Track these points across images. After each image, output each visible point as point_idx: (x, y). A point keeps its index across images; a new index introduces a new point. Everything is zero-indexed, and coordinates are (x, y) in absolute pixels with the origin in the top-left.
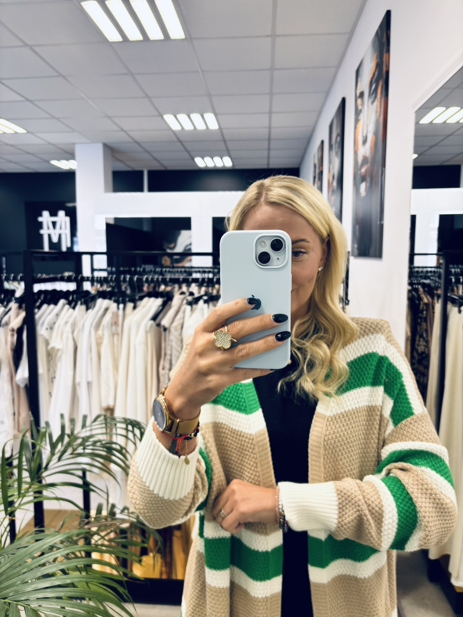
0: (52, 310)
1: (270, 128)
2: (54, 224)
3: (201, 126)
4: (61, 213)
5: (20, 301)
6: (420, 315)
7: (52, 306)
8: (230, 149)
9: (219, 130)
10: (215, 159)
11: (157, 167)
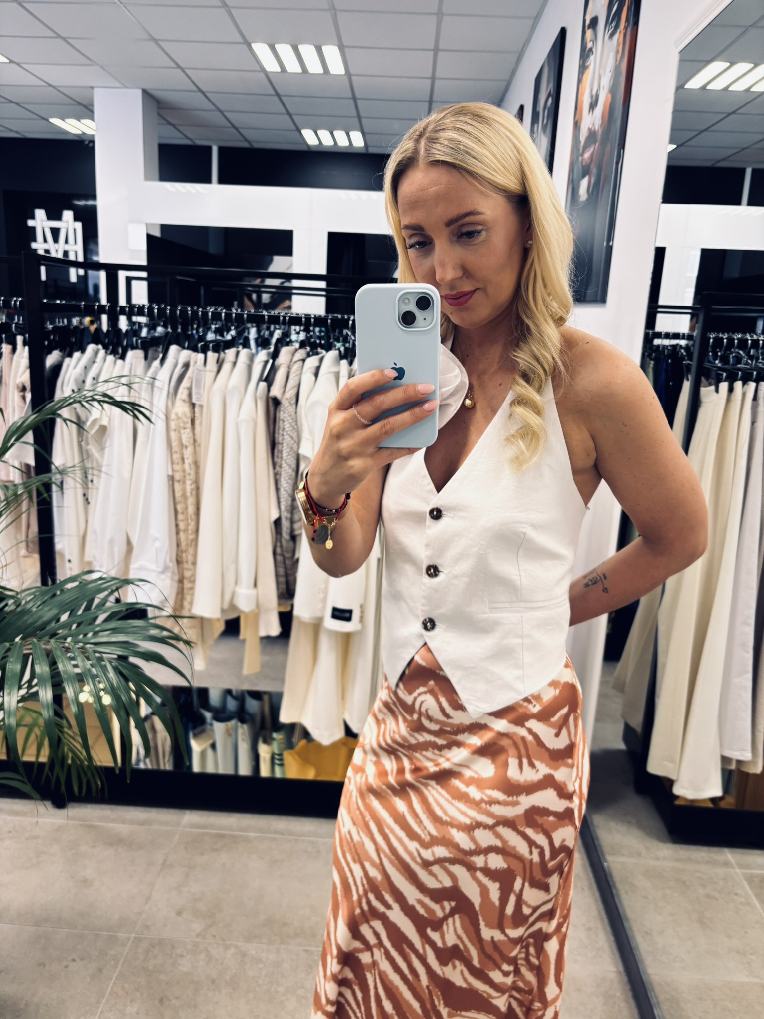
1: (433, 78)
2: (55, 232)
3: (315, 67)
4: (68, 215)
8: (362, 114)
9: (346, 77)
10: (336, 133)
11: (235, 141)
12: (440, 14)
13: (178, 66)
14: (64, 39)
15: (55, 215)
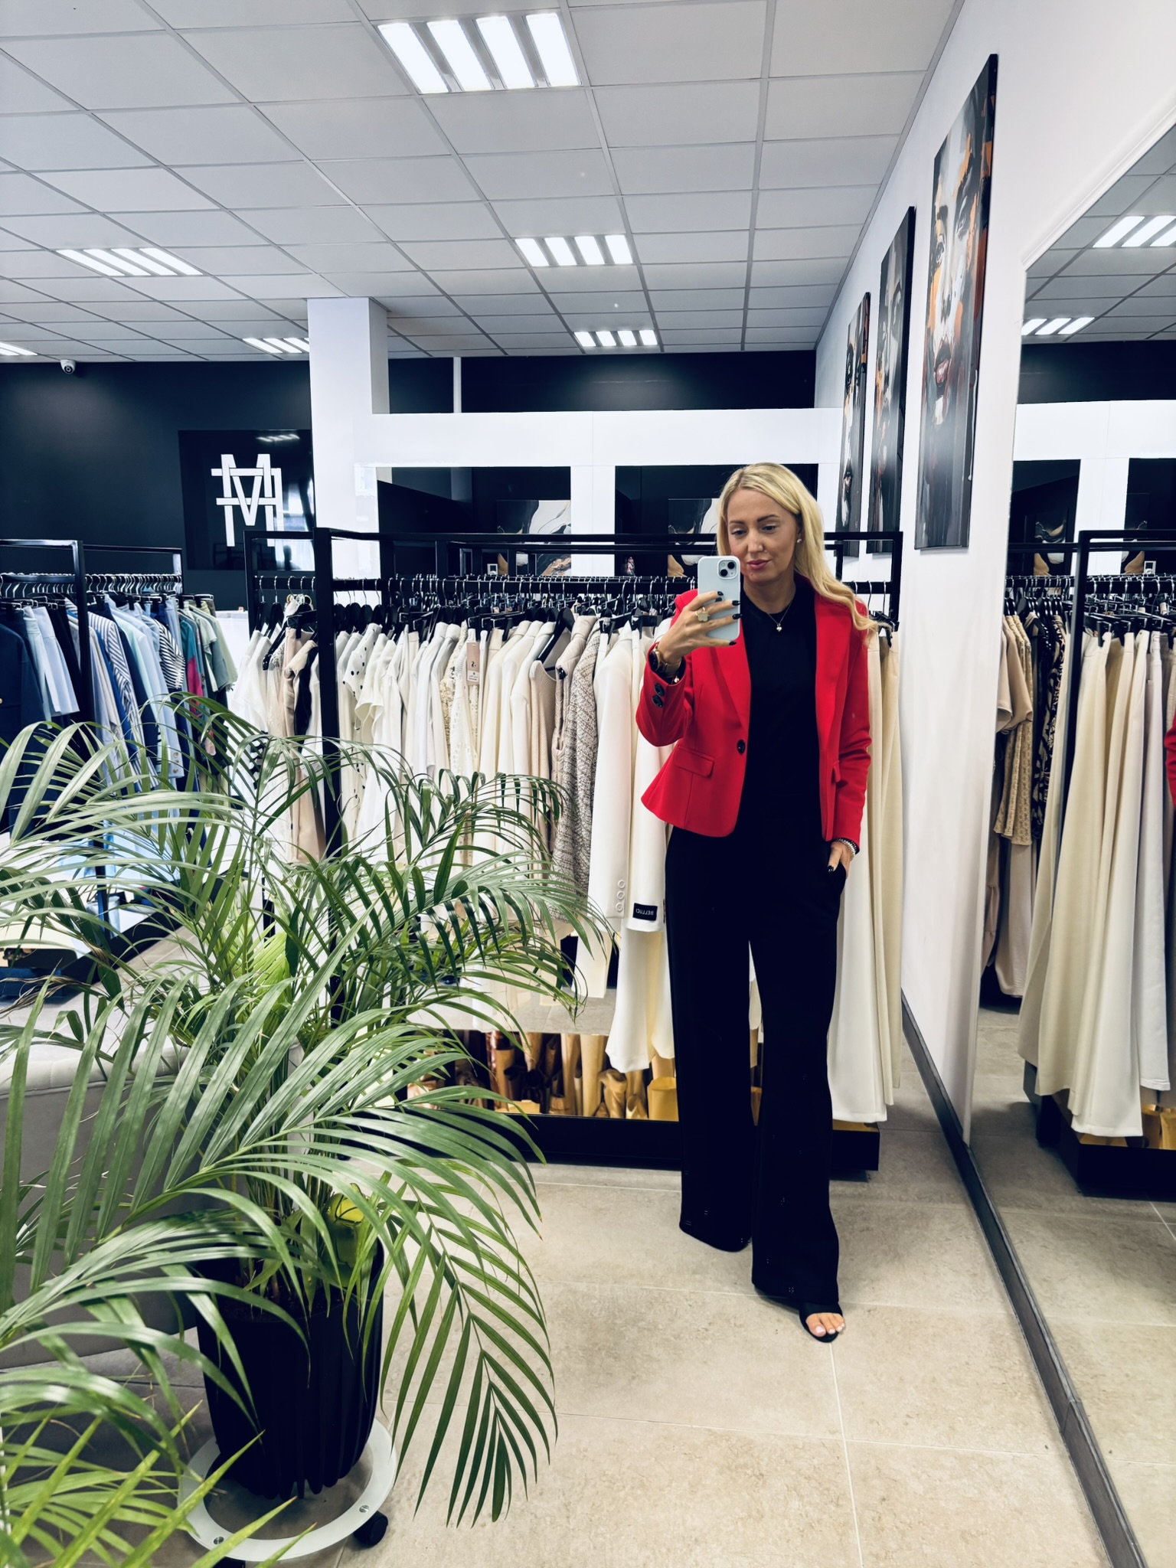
0: (358, 642)
1: (750, 261)
2: (248, 482)
3: (593, 257)
4: (264, 459)
5: (298, 623)
6: (1054, 670)
7: (355, 635)
8: (655, 310)
9: (635, 267)
10: (619, 333)
11: (483, 349)
12: (756, 191)
13: (419, 269)
14: (278, 247)
15: (246, 460)
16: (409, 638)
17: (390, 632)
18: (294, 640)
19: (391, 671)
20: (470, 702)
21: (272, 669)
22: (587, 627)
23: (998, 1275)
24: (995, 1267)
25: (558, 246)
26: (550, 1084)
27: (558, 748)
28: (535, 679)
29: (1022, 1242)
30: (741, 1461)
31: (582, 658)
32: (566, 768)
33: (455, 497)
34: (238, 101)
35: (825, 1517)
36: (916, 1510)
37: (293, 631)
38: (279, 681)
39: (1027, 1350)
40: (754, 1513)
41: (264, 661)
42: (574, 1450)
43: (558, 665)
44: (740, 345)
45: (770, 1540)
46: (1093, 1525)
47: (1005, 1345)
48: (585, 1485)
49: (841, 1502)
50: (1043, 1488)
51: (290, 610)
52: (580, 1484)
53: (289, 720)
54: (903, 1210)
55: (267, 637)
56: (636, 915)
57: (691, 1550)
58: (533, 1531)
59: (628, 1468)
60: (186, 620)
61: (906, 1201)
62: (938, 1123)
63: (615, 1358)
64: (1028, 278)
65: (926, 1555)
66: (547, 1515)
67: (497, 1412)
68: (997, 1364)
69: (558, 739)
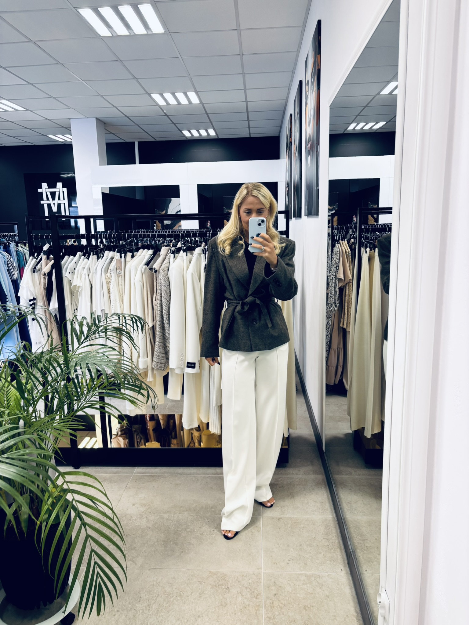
0: (72, 260)
1: (247, 102)
3: (184, 101)
4: (59, 185)
5: (47, 253)
7: (72, 257)
8: (212, 121)
9: (201, 105)
10: (200, 131)
11: (146, 138)
12: (244, 74)
13: (114, 106)
14: (54, 98)
15: (52, 185)
16: (93, 257)
17: (87, 255)
18: (46, 260)
19: (85, 271)
20: (119, 283)
21: (37, 272)
22: (166, 251)
23: (331, 502)
24: (330, 499)
25: (168, 96)
26: (171, 434)
27: (156, 301)
28: (144, 273)
29: (342, 488)
30: (221, 583)
31: (163, 264)
32: (159, 309)
33: (137, 198)
34: (27, 40)
35: (251, 603)
36: (288, 598)
37: (46, 256)
38: (40, 277)
39: (339, 531)
40: (223, 604)
41: (34, 269)
42: (155, 583)
43: (153, 267)
44: (249, 135)
45: (228, 614)
46: (356, 600)
47: (330, 530)
48: (158, 596)
49: (258, 597)
50: (338, 586)
51: (46, 247)
52: (155, 596)
53: (44, 292)
54: (297, 478)
55: (35, 259)
56: (188, 367)
57: (197, 620)
58: (134, 616)
59: (176, 589)
60: (19, 251)
61: (299, 475)
62: (316, 443)
63: (176, 544)
64: (330, 108)
65: (289, 616)
66: (142, 610)
67: (98, 573)
68: (326, 537)
69: (156, 297)
